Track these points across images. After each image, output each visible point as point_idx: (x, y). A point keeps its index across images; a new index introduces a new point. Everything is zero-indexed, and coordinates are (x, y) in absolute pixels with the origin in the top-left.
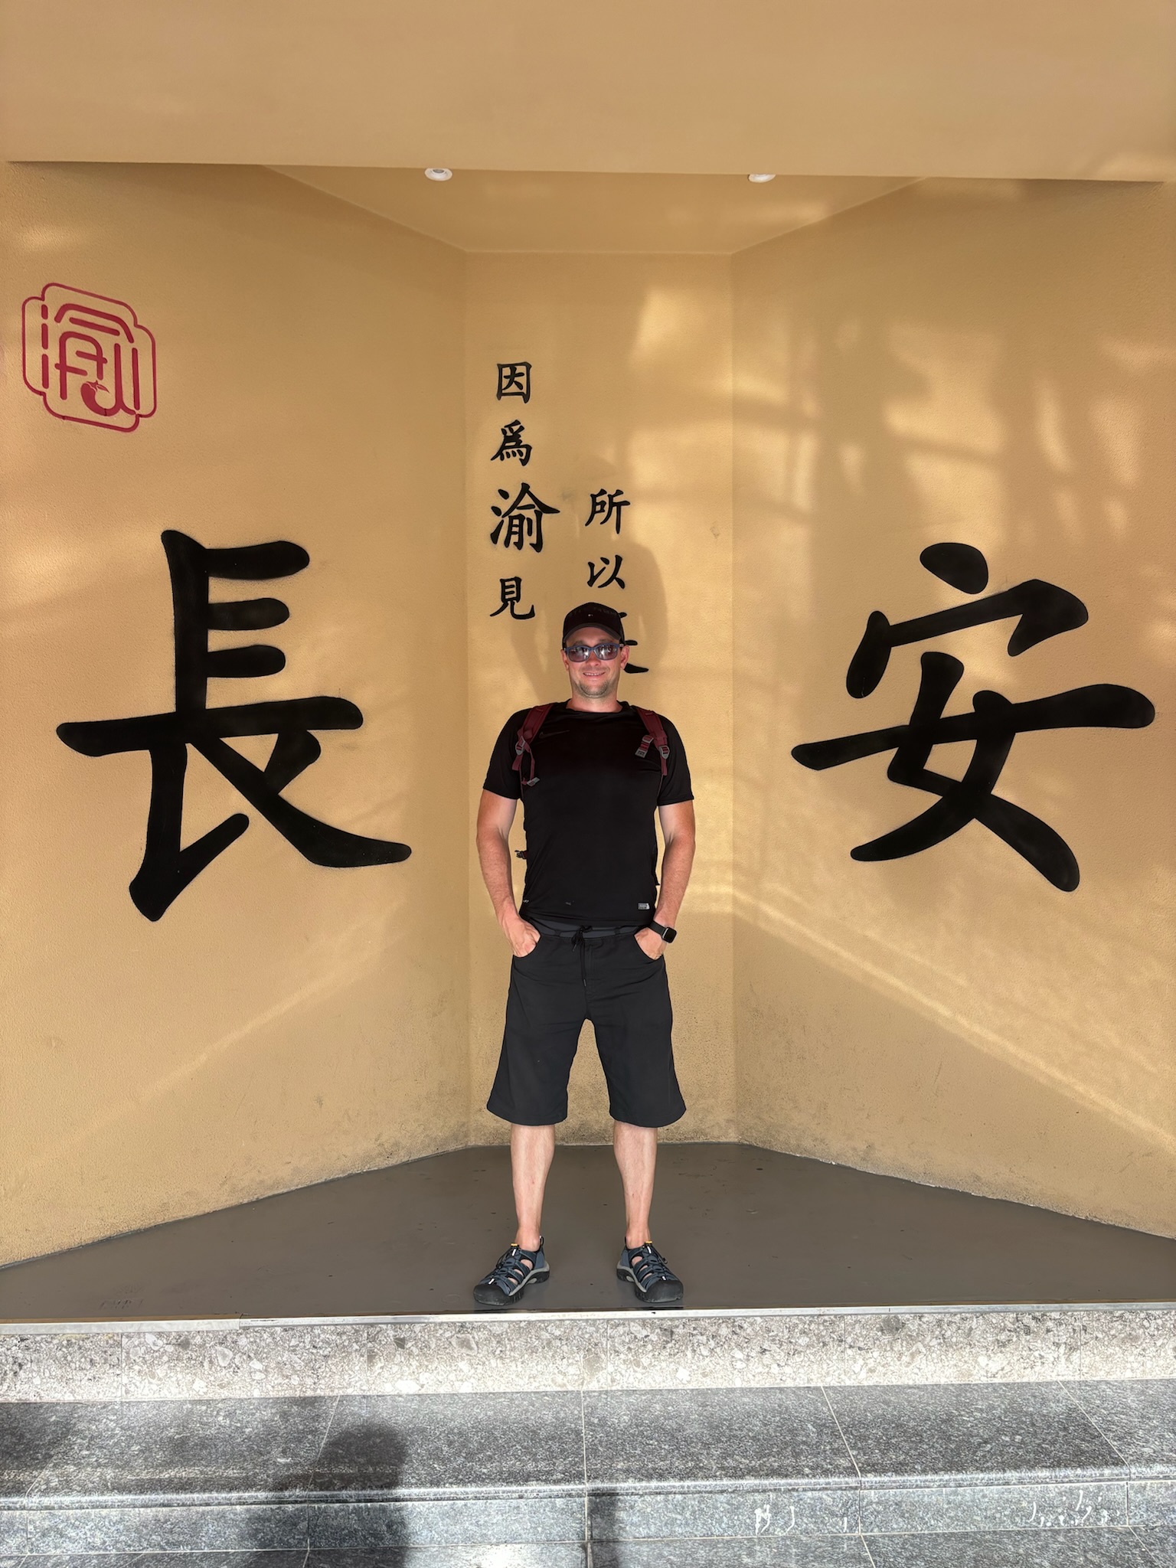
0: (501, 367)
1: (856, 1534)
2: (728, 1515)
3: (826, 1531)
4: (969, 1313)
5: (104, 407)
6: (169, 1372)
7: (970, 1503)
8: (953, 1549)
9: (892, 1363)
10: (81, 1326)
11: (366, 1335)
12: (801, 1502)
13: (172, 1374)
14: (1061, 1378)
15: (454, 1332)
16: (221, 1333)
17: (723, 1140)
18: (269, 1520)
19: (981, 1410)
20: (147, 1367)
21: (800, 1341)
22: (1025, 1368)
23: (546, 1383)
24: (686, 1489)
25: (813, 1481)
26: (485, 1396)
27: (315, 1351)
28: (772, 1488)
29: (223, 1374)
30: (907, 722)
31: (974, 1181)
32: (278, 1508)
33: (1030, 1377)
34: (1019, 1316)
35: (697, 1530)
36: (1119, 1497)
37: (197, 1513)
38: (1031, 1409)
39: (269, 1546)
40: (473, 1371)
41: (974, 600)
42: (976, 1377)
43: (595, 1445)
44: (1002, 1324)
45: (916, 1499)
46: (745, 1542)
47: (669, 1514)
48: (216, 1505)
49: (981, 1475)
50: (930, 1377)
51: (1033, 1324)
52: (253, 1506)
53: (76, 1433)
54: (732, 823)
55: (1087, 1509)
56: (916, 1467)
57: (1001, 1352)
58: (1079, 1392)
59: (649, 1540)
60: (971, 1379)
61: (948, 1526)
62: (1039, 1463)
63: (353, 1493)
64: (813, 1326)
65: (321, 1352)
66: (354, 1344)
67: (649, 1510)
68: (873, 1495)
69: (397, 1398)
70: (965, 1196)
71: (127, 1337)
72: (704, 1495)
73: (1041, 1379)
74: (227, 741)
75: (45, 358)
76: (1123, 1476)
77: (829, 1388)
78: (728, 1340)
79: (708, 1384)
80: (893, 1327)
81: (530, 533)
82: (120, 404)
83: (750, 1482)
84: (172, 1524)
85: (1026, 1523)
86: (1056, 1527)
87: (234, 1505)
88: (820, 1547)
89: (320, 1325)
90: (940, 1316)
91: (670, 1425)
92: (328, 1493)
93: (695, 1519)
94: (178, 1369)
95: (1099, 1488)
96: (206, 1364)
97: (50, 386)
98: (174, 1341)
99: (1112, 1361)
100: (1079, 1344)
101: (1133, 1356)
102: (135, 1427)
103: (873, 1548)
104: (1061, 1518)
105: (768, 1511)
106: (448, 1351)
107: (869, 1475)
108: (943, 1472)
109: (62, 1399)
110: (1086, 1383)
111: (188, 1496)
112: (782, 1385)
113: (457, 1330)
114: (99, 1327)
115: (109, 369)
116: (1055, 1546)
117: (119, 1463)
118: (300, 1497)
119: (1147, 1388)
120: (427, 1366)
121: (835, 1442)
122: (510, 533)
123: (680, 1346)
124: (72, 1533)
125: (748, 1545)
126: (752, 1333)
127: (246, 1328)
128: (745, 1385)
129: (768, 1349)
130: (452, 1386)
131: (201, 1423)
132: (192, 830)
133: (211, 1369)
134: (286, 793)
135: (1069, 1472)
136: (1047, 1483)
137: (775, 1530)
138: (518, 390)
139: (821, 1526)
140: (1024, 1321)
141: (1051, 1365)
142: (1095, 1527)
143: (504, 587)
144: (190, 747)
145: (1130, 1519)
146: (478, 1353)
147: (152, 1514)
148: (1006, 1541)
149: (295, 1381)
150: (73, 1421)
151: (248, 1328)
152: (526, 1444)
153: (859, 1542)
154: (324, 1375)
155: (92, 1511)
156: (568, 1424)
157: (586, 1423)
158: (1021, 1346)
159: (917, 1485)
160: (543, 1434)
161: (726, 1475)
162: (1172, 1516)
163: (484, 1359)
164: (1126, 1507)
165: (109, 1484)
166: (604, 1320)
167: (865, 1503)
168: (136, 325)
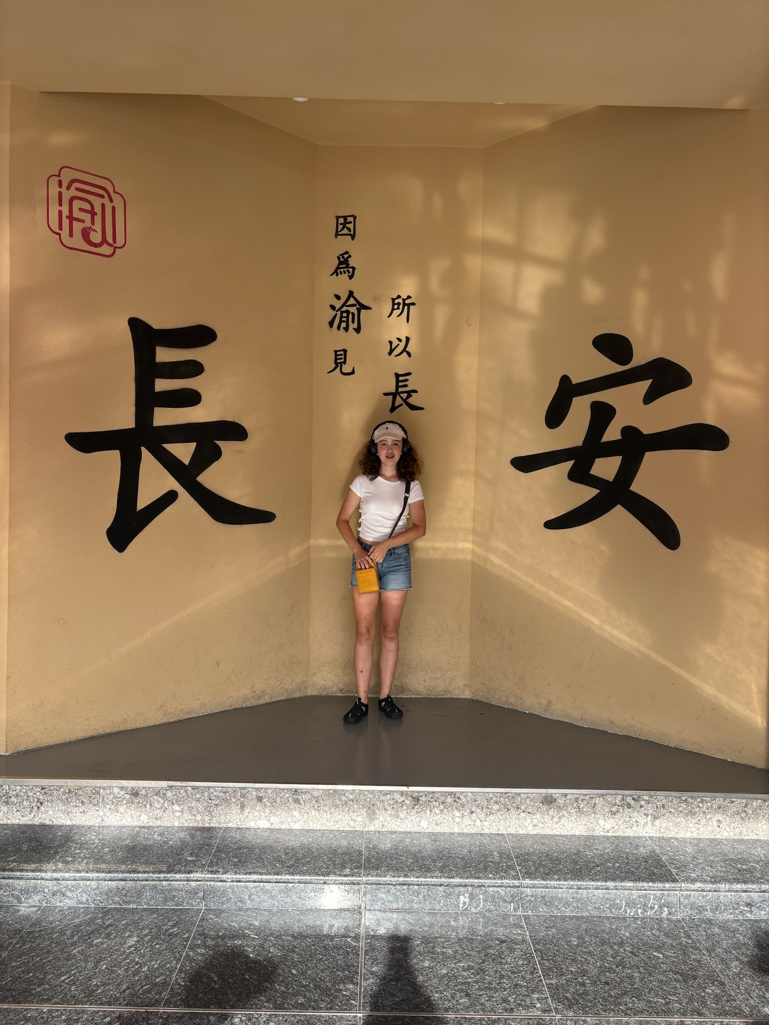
0: (338, 218)
1: (518, 913)
2: (444, 899)
3: (501, 911)
4: (594, 794)
5: (95, 242)
6: (126, 809)
7: (586, 899)
8: (574, 924)
9: (547, 822)
10: (76, 781)
11: (240, 794)
12: (487, 893)
13: (128, 811)
14: (649, 835)
15: (291, 794)
16: (156, 789)
17: (461, 697)
18: (181, 890)
19: (598, 850)
20: (115, 807)
21: (494, 807)
22: (626, 828)
23: (344, 826)
24: (420, 883)
25: (494, 881)
26: (308, 831)
27: (210, 801)
28: (470, 884)
29: (158, 812)
30: (580, 444)
31: (611, 724)
32: (187, 884)
33: (630, 833)
34: (624, 797)
35: (426, 906)
36: (674, 900)
37: (141, 885)
38: (628, 850)
39: (181, 905)
40: (301, 817)
41: (624, 369)
42: (598, 832)
43: (369, 858)
44: (614, 802)
45: (554, 895)
46: (453, 914)
47: (410, 897)
48: (151, 881)
49: (592, 883)
50: (570, 830)
51: (632, 802)
52: (173, 882)
53: (73, 841)
54: (473, 505)
55: (655, 906)
56: (555, 876)
57: (613, 818)
58: (658, 843)
59: (398, 910)
60: (594, 833)
61: (572, 912)
62: (627, 878)
63: (230, 876)
64: (501, 799)
65: (214, 802)
66: (233, 799)
67: (398, 894)
68: (529, 891)
69: (257, 830)
70: (605, 733)
71: (103, 789)
72: (430, 886)
73: (636, 835)
74: (165, 446)
75: (60, 213)
76: (677, 888)
77: (510, 834)
78: (451, 805)
79: (438, 829)
80: (549, 801)
81: (353, 322)
82: (104, 241)
83: (457, 880)
84: (126, 891)
85: (618, 912)
86: (636, 916)
87: (161, 881)
88: (496, 919)
89: (213, 787)
90: (577, 796)
91: (413, 849)
92: (215, 876)
93: (425, 900)
94: (132, 808)
95: (663, 895)
96: (148, 806)
97: (63, 229)
98: (130, 792)
99: (679, 826)
100: (660, 815)
101: (692, 824)
102: (107, 839)
103: (527, 921)
104: (640, 911)
105: (467, 897)
106: (287, 805)
107: (526, 879)
108: (570, 880)
109: (65, 823)
110: (663, 838)
111: (135, 875)
112: (482, 832)
113: (293, 793)
114: (87, 782)
115: (98, 219)
116: (634, 926)
117: (97, 857)
118: (200, 878)
119: (699, 843)
120: (275, 813)
121: (509, 862)
122: (341, 321)
123: (423, 807)
124: (69, 894)
125: (455, 916)
126: (466, 802)
127: (171, 787)
128: (460, 831)
129: (475, 811)
130: (289, 825)
131: (144, 838)
132: (144, 499)
133: (150, 809)
134: (200, 479)
135: (645, 884)
136: (631, 890)
137: (471, 909)
138: (348, 233)
139: (498, 907)
140: (627, 801)
141: (642, 827)
142: (659, 917)
143: (336, 355)
144: (143, 449)
145: (680, 913)
146: (305, 807)
147: (115, 885)
148: (606, 921)
149: (199, 817)
150: (71, 835)
151: (172, 787)
152: (330, 856)
153: (519, 917)
154: (215, 815)
155: (81, 882)
156: (355, 847)
157: (366, 847)
158: (625, 815)
159: (554, 887)
160: (340, 851)
161: (443, 876)
162: (706, 913)
163: (308, 810)
164: (678, 906)
165: (91, 867)
166: (379, 791)
167: (524, 896)
168: (115, 192)
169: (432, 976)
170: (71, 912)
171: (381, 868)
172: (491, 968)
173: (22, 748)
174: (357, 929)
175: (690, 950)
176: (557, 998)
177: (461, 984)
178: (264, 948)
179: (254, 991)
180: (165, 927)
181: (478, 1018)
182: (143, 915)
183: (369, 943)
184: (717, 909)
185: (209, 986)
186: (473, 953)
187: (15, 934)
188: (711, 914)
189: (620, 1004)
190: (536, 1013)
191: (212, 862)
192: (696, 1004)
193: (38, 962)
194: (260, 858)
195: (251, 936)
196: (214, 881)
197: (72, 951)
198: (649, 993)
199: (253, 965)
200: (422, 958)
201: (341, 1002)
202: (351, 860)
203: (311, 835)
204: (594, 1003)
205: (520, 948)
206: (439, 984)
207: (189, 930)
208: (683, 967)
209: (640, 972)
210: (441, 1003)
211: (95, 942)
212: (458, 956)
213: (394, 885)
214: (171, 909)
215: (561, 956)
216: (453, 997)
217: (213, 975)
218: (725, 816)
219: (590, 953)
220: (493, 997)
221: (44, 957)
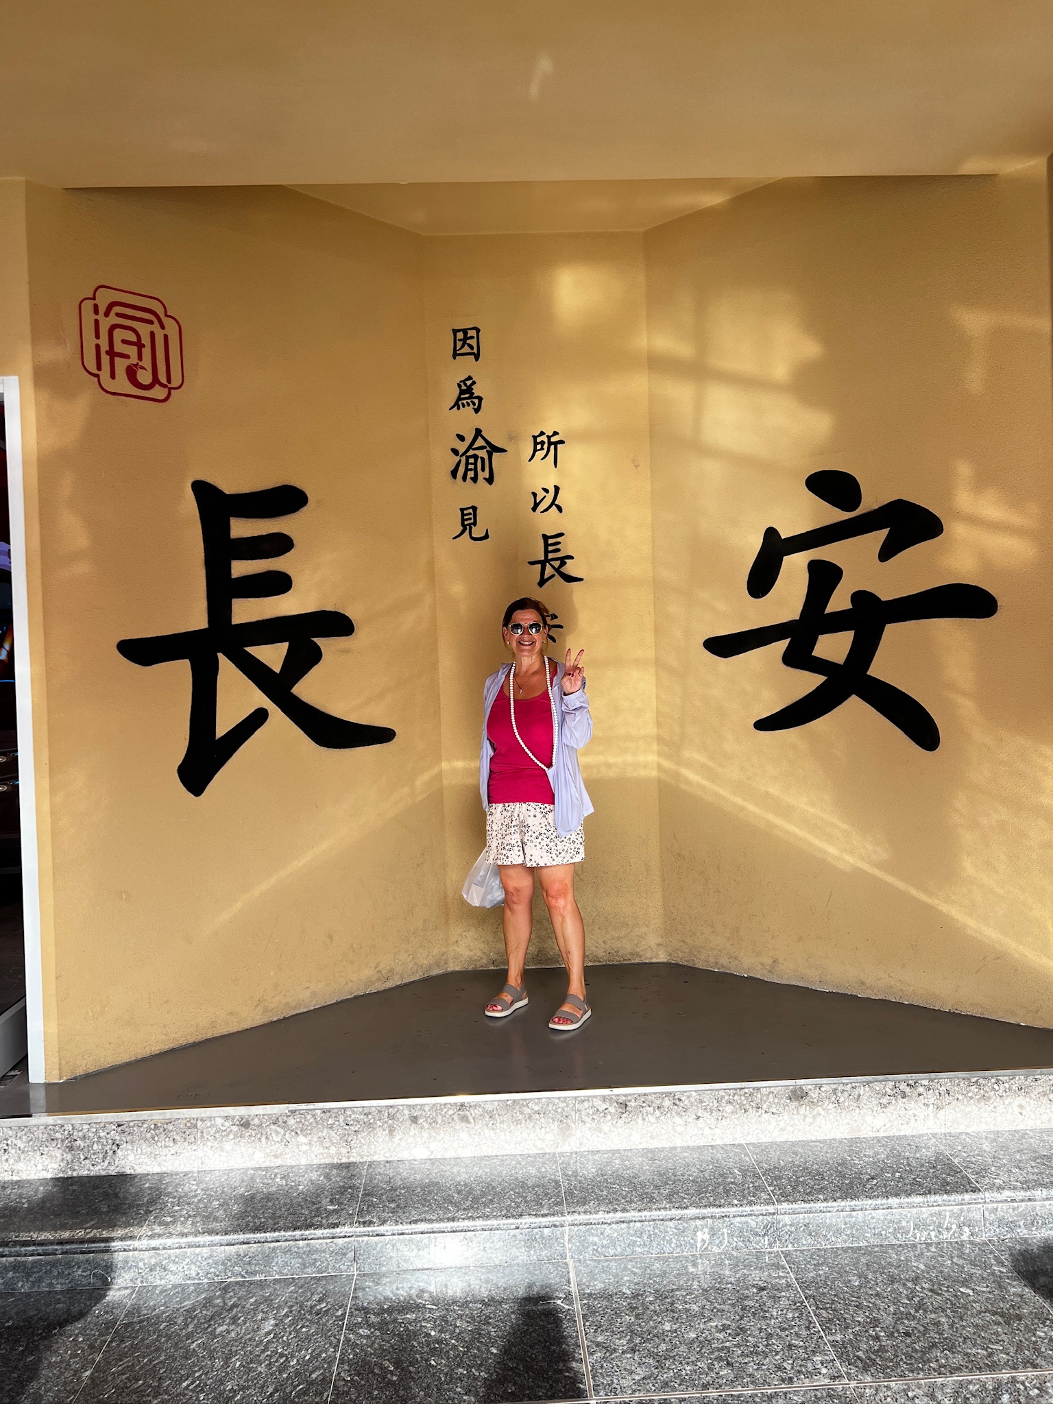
0: (455, 332)
1: (775, 1249)
2: (676, 1237)
3: (752, 1248)
4: (858, 1083)
5: (144, 383)
6: (234, 1146)
7: (862, 1224)
8: (850, 1258)
9: (798, 1124)
10: (165, 1113)
11: (387, 1114)
12: (732, 1226)
13: (237, 1148)
14: (931, 1131)
15: (455, 1110)
16: (274, 1116)
17: (654, 960)
18: (324, 1251)
19: (869, 1157)
20: (218, 1143)
21: (726, 1109)
22: (902, 1124)
23: (529, 1148)
24: (643, 1218)
25: (741, 1209)
26: (482, 1158)
27: (347, 1127)
28: (710, 1215)
29: (277, 1146)
30: (797, 617)
31: (860, 986)
32: (332, 1242)
33: (907, 1131)
34: (897, 1084)
35: (652, 1249)
36: (977, 1216)
37: (270, 1248)
38: (907, 1154)
39: (325, 1271)
40: (471, 1140)
41: (851, 516)
42: (865, 1132)
43: (571, 1189)
44: (884, 1091)
45: (820, 1221)
46: (690, 1257)
47: (631, 1238)
48: (284, 1241)
49: (870, 1202)
50: (828, 1133)
51: (908, 1090)
52: (312, 1241)
53: (168, 1195)
54: (655, 703)
55: (952, 1226)
56: (819, 1197)
57: (883, 1112)
58: (944, 1141)
59: (616, 1258)
60: (860, 1134)
61: (845, 1242)
62: (913, 1192)
63: (388, 1228)
64: (736, 1097)
65: (352, 1128)
66: (378, 1122)
67: (615, 1235)
68: (787, 1219)
69: (413, 1162)
70: (855, 998)
71: (201, 1120)
72: (657, 1222)
73: (915, 1132)
74: (248, 649)
75: (98, 347)
76: (980, 1200)
77: (751, 1144)
78: (670, 1110)
79: (655, 1144)
80: (799, 1096)
81: (483, 469)
82: (156, 381)
83: (692, 1211)
84: (249, 1258)
85: (906, 1238)
86: (929, 1241)
87: (297, 1240)
88: (748, 1259)
89: (351, 1108)
90: (835, 1086)
91: (627, 1173)
92: (369, 1229)
93: (651, 1241)
94: (242, 1144)
95: (961, 1210)
96: (263, 1139)
97: (102, 369)
98: (238, 1123)
99: (970, 1117)
100: (944, 1104)
101: (987, 1113)
102: (212, 1188)
103: (788, 1258)
104: (933, 1234)
105: (706, 1233)
106: (451, 1125)
107: (783, 1204)
108: (840, 1200)
109: (151, 1171)
110: (950, 1134)
111: (262, 1235)
112: (713, 1143)
113: (458, 1108)
114: (179, 1113)
115: (147, 352)
116: (928, 1254)
117: (204, 1214)
118: (348, 1233)
119: (998, 1137)
120: (435, 1137)
121: (756, 1181)
122: (467, 470)
123: (633, 1115)
124: (173, 1267)
125: (692, 1259)
126: (689, 1104)
127: (293, 1112)
128: (684, 1144)
129: (702, 1116)
130: (455, 1151)
131: (263, 1184)
132: (225, 722)
133: (267, 1143)
134: (296, 690)
135: (938, 1197)
136: (921, 1207)
137: (712, 1248)
138: (469, 351)
139: (748, 1243)
140: (900, 1088)
141: (922, 1121)
142: (959, 1240)
143: (463, 515)
144: (220, 655)
145: (986, 1233)
146: (475, 1126)
147: (234, 1250)
148: (890, 1251)
149: (333, 1150)
150: (163, 1187)
151: (295, 1111)
152: (517, 1190)
153: (777, 1255)
154: (355, 1145)
155: (188, 1250)
156: (549, 1176)
157: (563, 1175)
158: (899, 1107)
159: (821, 1211)
160: (530, 1183)
161: (674, 1207)
162: (1019, 1231)
163: (480, 1130)
164: (983, 1224)
165: (200, 1229)
166: (573, 1097)
167: (781, 1226)
168: (166, 315)
169: (678, 1343)
170: (177, 1293)
171: (590, 1203)
172: (753, 1326)
173: (80, 1072)
174: (566, 1287)
175: (1007, 1281)
176: (847, 1359)
177: (718, 1351)
178: (448, 1321)
179: (445, 1381)
180: (309, 1303)
181: (749, 1395)
182: (275, 1289)
183: (585, 1304)
184: (1032, 1223)
185: (384, 1379)
186: (726, 1308)
187: (107, 1328)
188: (1025, 1231)
189: (929, 1361)
190: (823, 1381)
191: (361, 1210)
192: (1027, 1352)
193: (145, 1364)
194: (426, 1200)
195: (427, 1306)
196: (369, 1236)
197: (190, 1346)
198: (964, 1342)
199: (437, 1346)
200: (660, 1320)
201: (565, 1387)
202: (546, 1195)
203: (487, 1163)
204: (896, 1362)
205: (786, 1296)
206: (689, 1352)
207: (343, 1305)
208: (1001, 1305)
209: (947, 1316)
210: (696, 1377)
211: (218, 1330)
212: (707, 1313)
213: (610, 1224)
214: (312, 1278)
215: (842, 1302)
216: (710, 1369)
217: (386, 1363)
218: (1028, 1100)
219: (878, 1295)
220: (763, 1364)
221: (153, 1357)
